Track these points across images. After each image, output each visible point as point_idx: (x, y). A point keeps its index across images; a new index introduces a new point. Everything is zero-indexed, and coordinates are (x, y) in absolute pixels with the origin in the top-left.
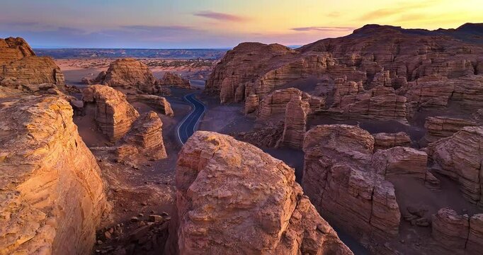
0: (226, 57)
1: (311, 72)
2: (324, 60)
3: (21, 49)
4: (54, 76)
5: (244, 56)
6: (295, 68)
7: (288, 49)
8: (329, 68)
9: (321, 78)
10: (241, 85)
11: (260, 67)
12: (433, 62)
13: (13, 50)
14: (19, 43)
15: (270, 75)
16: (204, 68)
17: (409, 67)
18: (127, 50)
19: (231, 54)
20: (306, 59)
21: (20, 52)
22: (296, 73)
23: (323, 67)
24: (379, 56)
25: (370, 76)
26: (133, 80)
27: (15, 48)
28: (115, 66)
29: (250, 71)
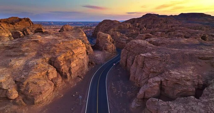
0: (99, 24)
1: (124, 28)
2: (128, 25)
3: (29, 22)
5: (105, 24)
6: (120, 27)
7: (119, 22)
8: (129, 27)
9: (127, 30)
11: (110, 27)
13: (27, 22)
14: (28, 20)
15: (112, 29)
16: (89, 30)
18: (54, 22)
19: (101, 23)
20: (123, 25)
23: (128, 27)
24: (147, 24)
25: (141, 29)
28: (64, 27)
29: (107, 28)
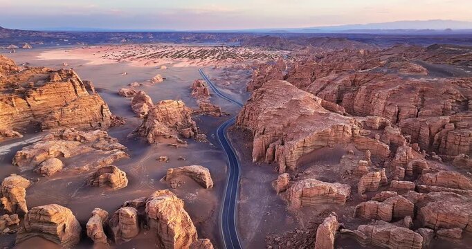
4: (102, 111)
10: (271, 145)
12: (456, 127)
17: (432, 129)
21: (71, 85)
22: (322, 140)
26: (171, 121)
27: (66, 81)
